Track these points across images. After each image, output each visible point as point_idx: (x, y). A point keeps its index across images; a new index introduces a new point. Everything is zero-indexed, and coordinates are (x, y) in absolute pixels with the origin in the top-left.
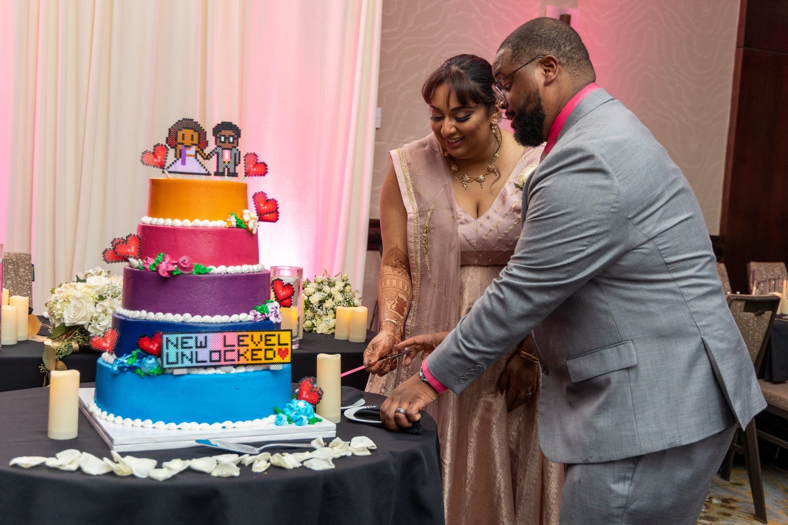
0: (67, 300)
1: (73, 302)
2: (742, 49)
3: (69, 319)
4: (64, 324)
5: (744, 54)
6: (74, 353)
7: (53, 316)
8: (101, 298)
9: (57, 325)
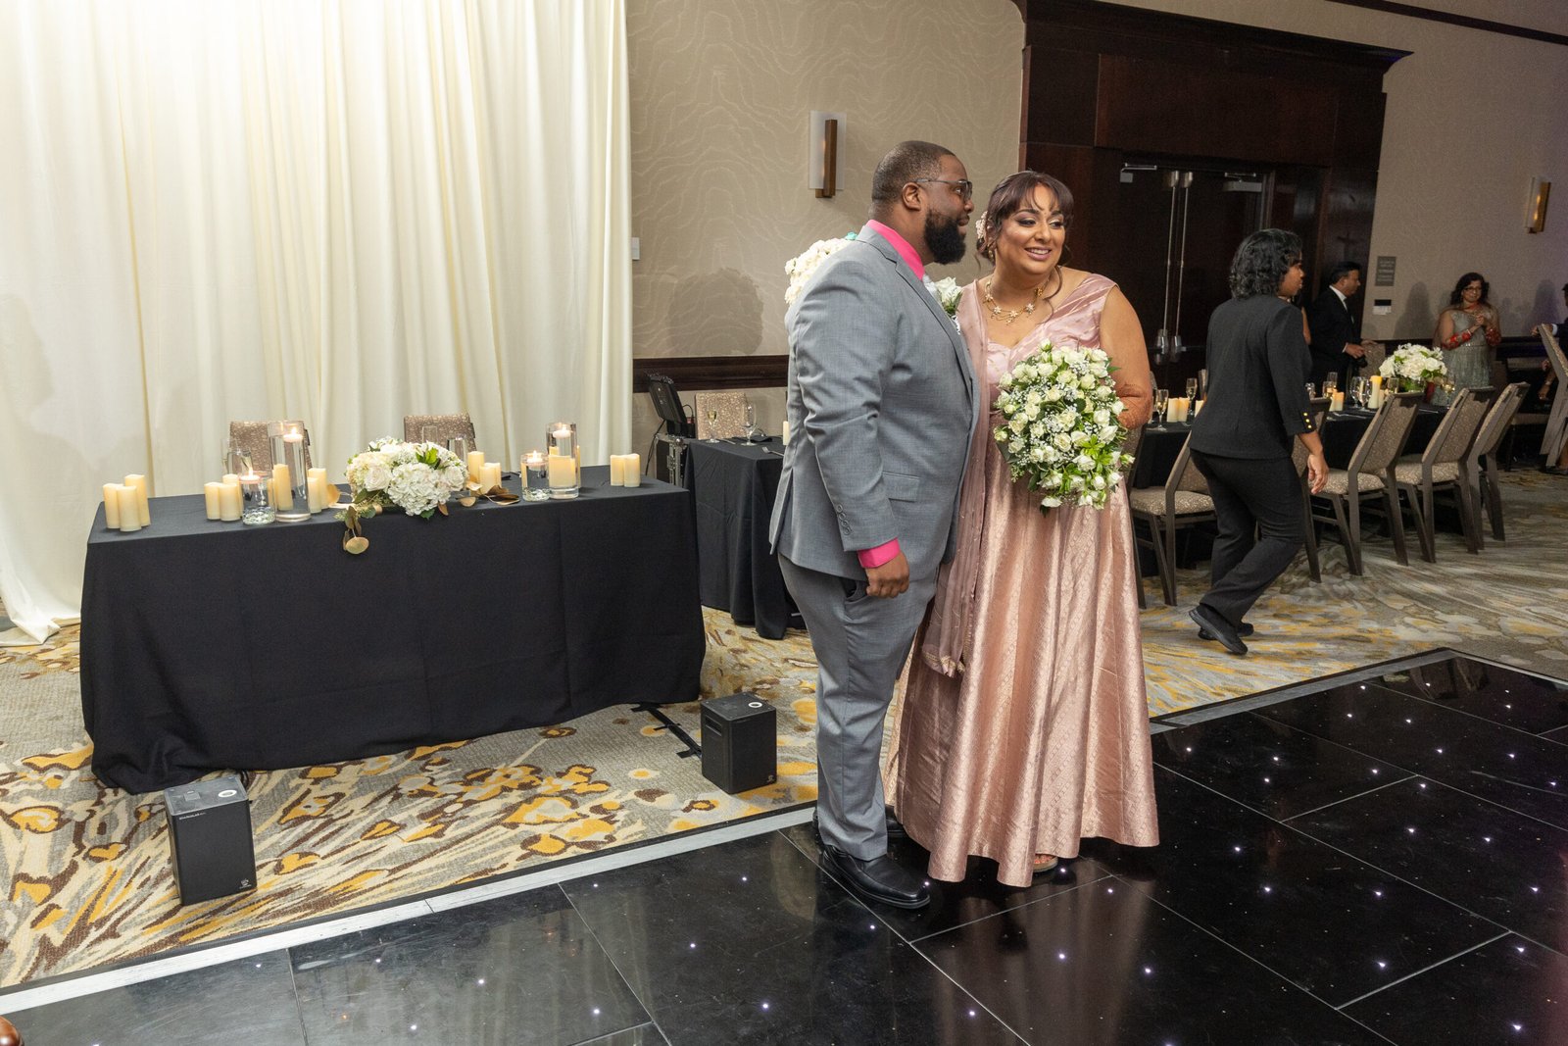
0: (365, 468)
1: (372, 470)
2: (1025, 144)
3: (371, 485)
4: (366, 490)
5: (1028, 147)
6: (377, 515)
7: (355, 483)
8: (396, 464)
9: (359, 491)
